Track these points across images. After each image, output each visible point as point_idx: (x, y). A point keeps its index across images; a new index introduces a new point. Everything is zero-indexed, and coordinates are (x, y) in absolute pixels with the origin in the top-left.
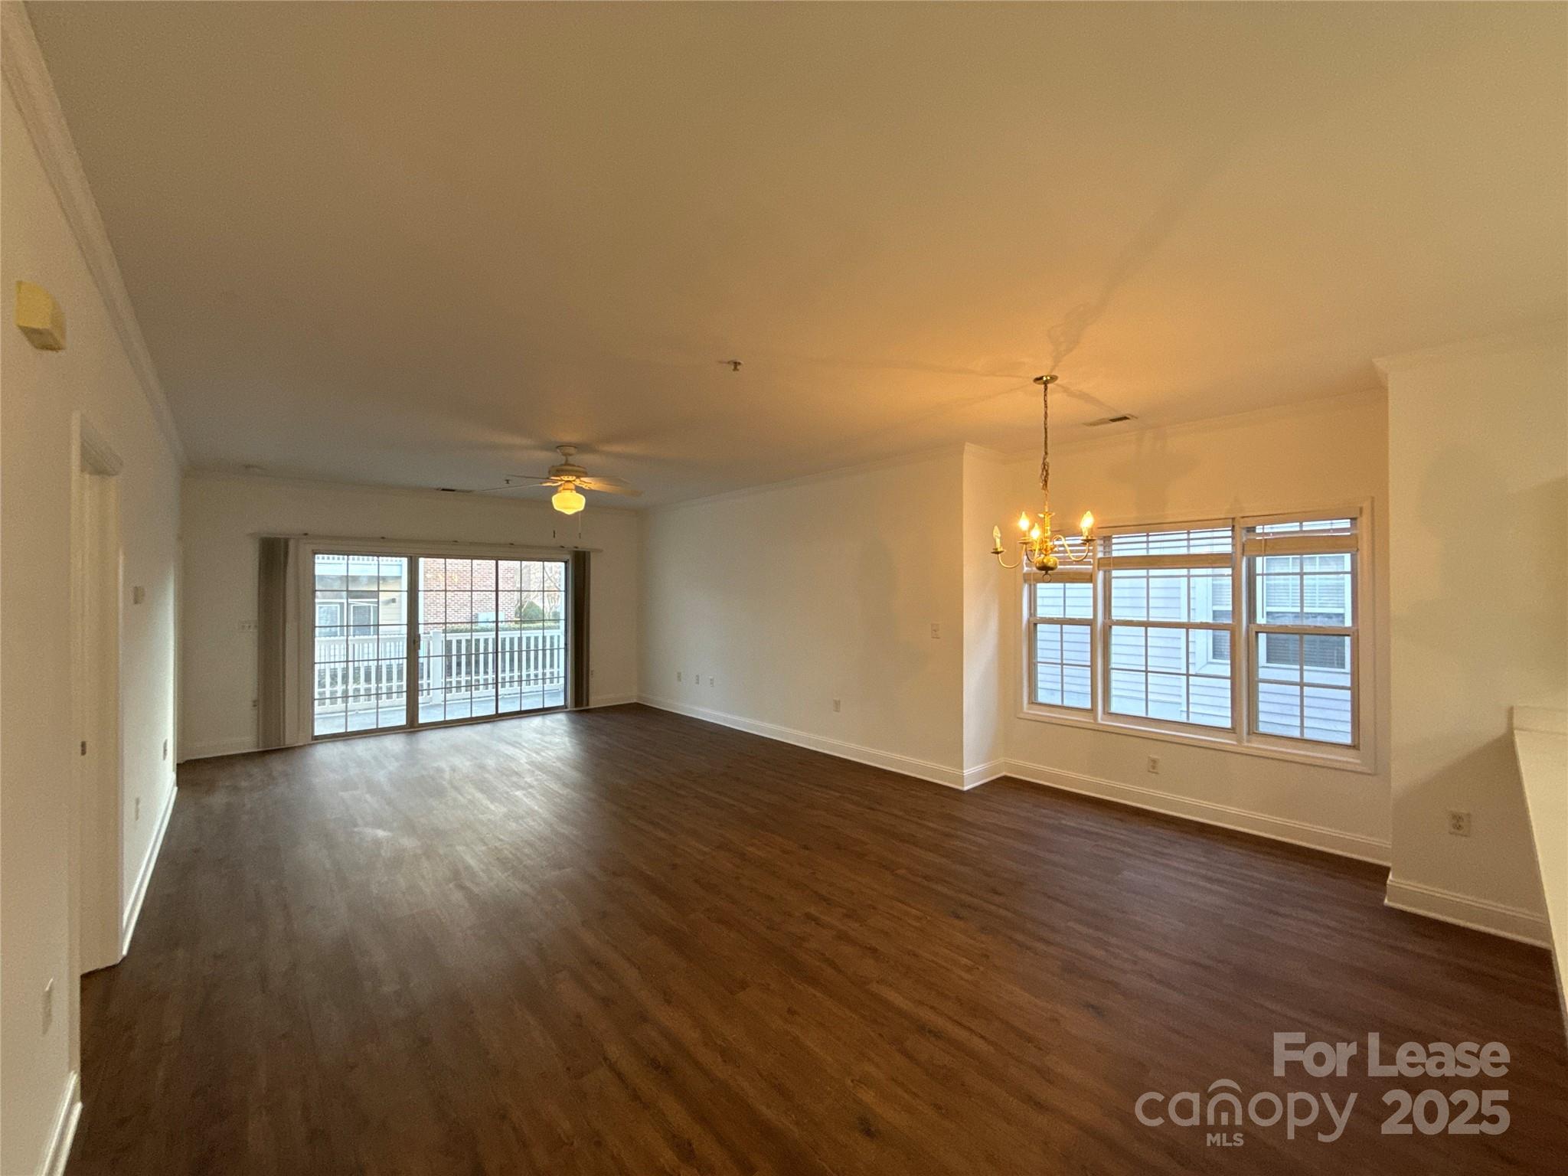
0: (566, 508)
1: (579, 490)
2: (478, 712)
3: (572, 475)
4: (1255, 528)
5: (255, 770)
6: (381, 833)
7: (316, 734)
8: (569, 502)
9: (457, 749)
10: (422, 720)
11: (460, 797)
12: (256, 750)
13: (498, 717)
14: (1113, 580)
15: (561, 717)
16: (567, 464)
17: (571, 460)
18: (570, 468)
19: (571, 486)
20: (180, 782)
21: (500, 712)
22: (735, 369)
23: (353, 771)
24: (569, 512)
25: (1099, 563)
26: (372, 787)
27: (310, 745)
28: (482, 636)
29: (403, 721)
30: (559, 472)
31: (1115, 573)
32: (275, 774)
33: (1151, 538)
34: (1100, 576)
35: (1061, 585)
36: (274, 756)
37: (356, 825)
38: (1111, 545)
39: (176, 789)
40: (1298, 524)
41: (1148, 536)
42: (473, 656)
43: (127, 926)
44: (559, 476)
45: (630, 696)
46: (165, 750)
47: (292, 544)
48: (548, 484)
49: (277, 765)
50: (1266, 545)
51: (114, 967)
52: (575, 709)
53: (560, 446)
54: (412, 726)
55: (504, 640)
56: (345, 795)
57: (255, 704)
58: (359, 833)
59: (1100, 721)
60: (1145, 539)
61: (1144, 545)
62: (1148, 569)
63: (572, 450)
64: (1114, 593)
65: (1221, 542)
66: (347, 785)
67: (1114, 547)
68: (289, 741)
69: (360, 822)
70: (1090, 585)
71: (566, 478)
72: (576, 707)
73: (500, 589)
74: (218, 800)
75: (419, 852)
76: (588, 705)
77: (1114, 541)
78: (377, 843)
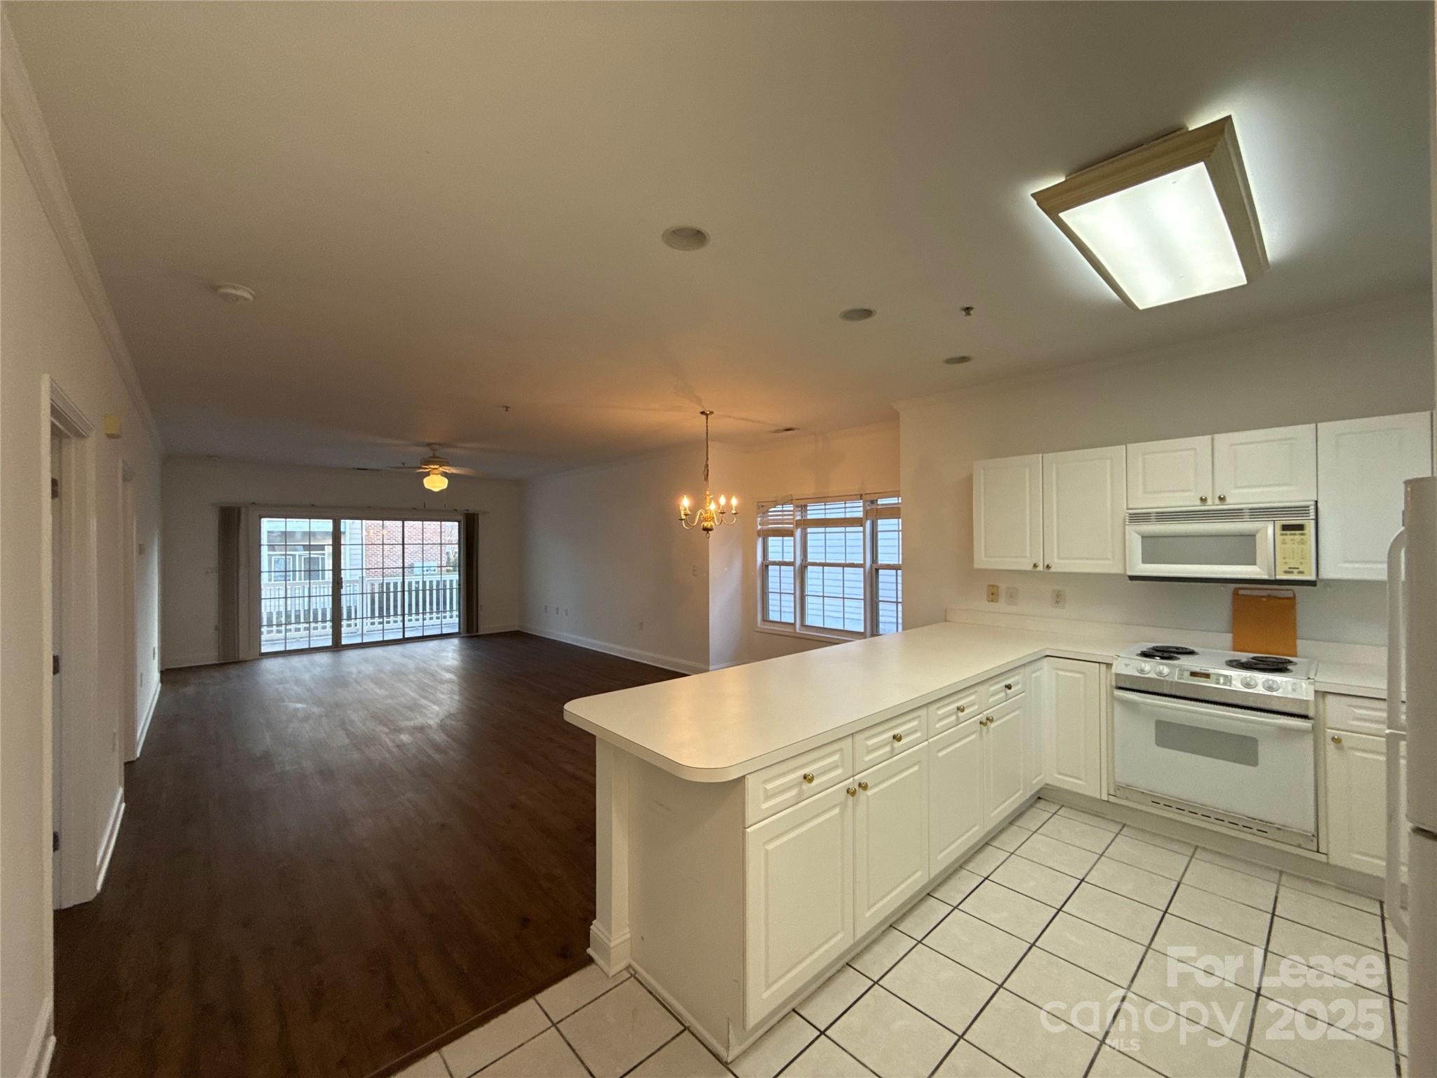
0: (433, 487)
1: (445, 475)
2: (389, 637)
3: (437, 465)
4: (877, 500)
5: (218, 675)
6: (299, 705)
7: (263, 651)
8: (436, 482)
9: (366, 660)
10: (344, 642)
11: (359, 687)
12: (217, 662)
13: (405, 640)
14: (808, 535)
15: (455, 641)
16: (434, 457)
17: (438, 454)
18: (436, 459)
19: (436, 471)
20: (162, 681)
21: (406, 636)
22: (507, 410)
23: (288, 674)
24: (436, 490)
25: (796, 524)
26: (298, 682)
27: (258, 659)
28: (392, 580)
29: (329, 643)
30: (428, 462)
31: (809, 530)
32: (231, 676)
33: (827, 507)
34: (798, 532)
35: (781, 538)
36: (231, 666)
37: (284, 701)
38: (806, 511)
39: (160, 685)
40: (896, 498)
41: (825, 505)
42: (385, 594)
43: (140, 739)
44: (427, 465)
45: (512, 625)
46: (154, 654)
47: (243, 510)
48: (421, 470)
49: (233, 671)
50: (877, 512)
51: (133, 761)
52: (466, 635)
53: (429, 445)
54: (337, 646)
55: (410, 584)
56: (280, 687)
57: (217, 628)
58: (286, 706)
59: (798, 630)
60: (823, 507)
61: (823, 511)
62: (826, 527)
63: (437, 447)
64: (809, 543)
65: (856, 510)
66: (282, 681)
67: (808, 512)
68: (242, 657)
69: (287, 700)
70: (792, 538)
71: (432, 467)
72: (467, 633)
73: (405, 542)
74: (190, 690)
75: (323, 714)
76: (477, 632)
77: (808, 508)
78: (296, 710)
